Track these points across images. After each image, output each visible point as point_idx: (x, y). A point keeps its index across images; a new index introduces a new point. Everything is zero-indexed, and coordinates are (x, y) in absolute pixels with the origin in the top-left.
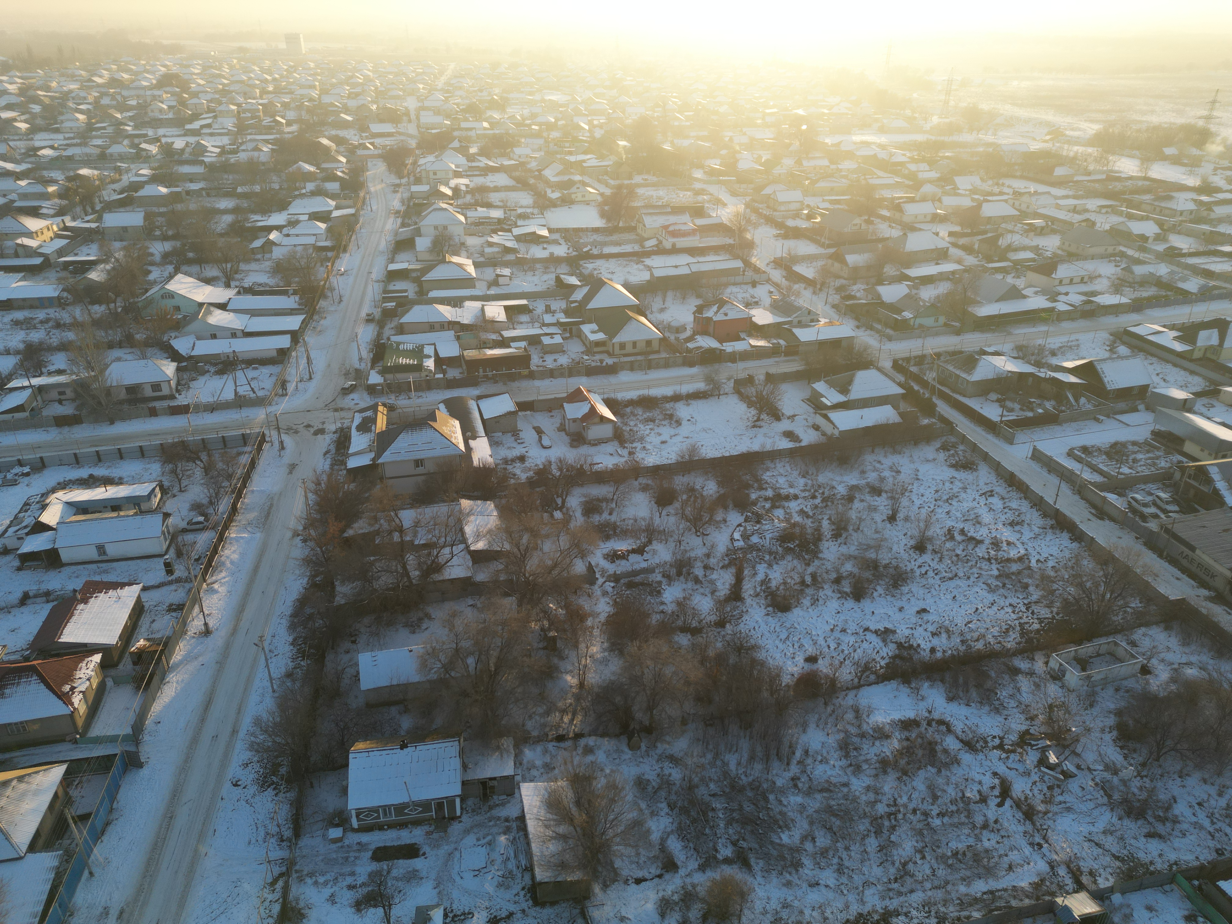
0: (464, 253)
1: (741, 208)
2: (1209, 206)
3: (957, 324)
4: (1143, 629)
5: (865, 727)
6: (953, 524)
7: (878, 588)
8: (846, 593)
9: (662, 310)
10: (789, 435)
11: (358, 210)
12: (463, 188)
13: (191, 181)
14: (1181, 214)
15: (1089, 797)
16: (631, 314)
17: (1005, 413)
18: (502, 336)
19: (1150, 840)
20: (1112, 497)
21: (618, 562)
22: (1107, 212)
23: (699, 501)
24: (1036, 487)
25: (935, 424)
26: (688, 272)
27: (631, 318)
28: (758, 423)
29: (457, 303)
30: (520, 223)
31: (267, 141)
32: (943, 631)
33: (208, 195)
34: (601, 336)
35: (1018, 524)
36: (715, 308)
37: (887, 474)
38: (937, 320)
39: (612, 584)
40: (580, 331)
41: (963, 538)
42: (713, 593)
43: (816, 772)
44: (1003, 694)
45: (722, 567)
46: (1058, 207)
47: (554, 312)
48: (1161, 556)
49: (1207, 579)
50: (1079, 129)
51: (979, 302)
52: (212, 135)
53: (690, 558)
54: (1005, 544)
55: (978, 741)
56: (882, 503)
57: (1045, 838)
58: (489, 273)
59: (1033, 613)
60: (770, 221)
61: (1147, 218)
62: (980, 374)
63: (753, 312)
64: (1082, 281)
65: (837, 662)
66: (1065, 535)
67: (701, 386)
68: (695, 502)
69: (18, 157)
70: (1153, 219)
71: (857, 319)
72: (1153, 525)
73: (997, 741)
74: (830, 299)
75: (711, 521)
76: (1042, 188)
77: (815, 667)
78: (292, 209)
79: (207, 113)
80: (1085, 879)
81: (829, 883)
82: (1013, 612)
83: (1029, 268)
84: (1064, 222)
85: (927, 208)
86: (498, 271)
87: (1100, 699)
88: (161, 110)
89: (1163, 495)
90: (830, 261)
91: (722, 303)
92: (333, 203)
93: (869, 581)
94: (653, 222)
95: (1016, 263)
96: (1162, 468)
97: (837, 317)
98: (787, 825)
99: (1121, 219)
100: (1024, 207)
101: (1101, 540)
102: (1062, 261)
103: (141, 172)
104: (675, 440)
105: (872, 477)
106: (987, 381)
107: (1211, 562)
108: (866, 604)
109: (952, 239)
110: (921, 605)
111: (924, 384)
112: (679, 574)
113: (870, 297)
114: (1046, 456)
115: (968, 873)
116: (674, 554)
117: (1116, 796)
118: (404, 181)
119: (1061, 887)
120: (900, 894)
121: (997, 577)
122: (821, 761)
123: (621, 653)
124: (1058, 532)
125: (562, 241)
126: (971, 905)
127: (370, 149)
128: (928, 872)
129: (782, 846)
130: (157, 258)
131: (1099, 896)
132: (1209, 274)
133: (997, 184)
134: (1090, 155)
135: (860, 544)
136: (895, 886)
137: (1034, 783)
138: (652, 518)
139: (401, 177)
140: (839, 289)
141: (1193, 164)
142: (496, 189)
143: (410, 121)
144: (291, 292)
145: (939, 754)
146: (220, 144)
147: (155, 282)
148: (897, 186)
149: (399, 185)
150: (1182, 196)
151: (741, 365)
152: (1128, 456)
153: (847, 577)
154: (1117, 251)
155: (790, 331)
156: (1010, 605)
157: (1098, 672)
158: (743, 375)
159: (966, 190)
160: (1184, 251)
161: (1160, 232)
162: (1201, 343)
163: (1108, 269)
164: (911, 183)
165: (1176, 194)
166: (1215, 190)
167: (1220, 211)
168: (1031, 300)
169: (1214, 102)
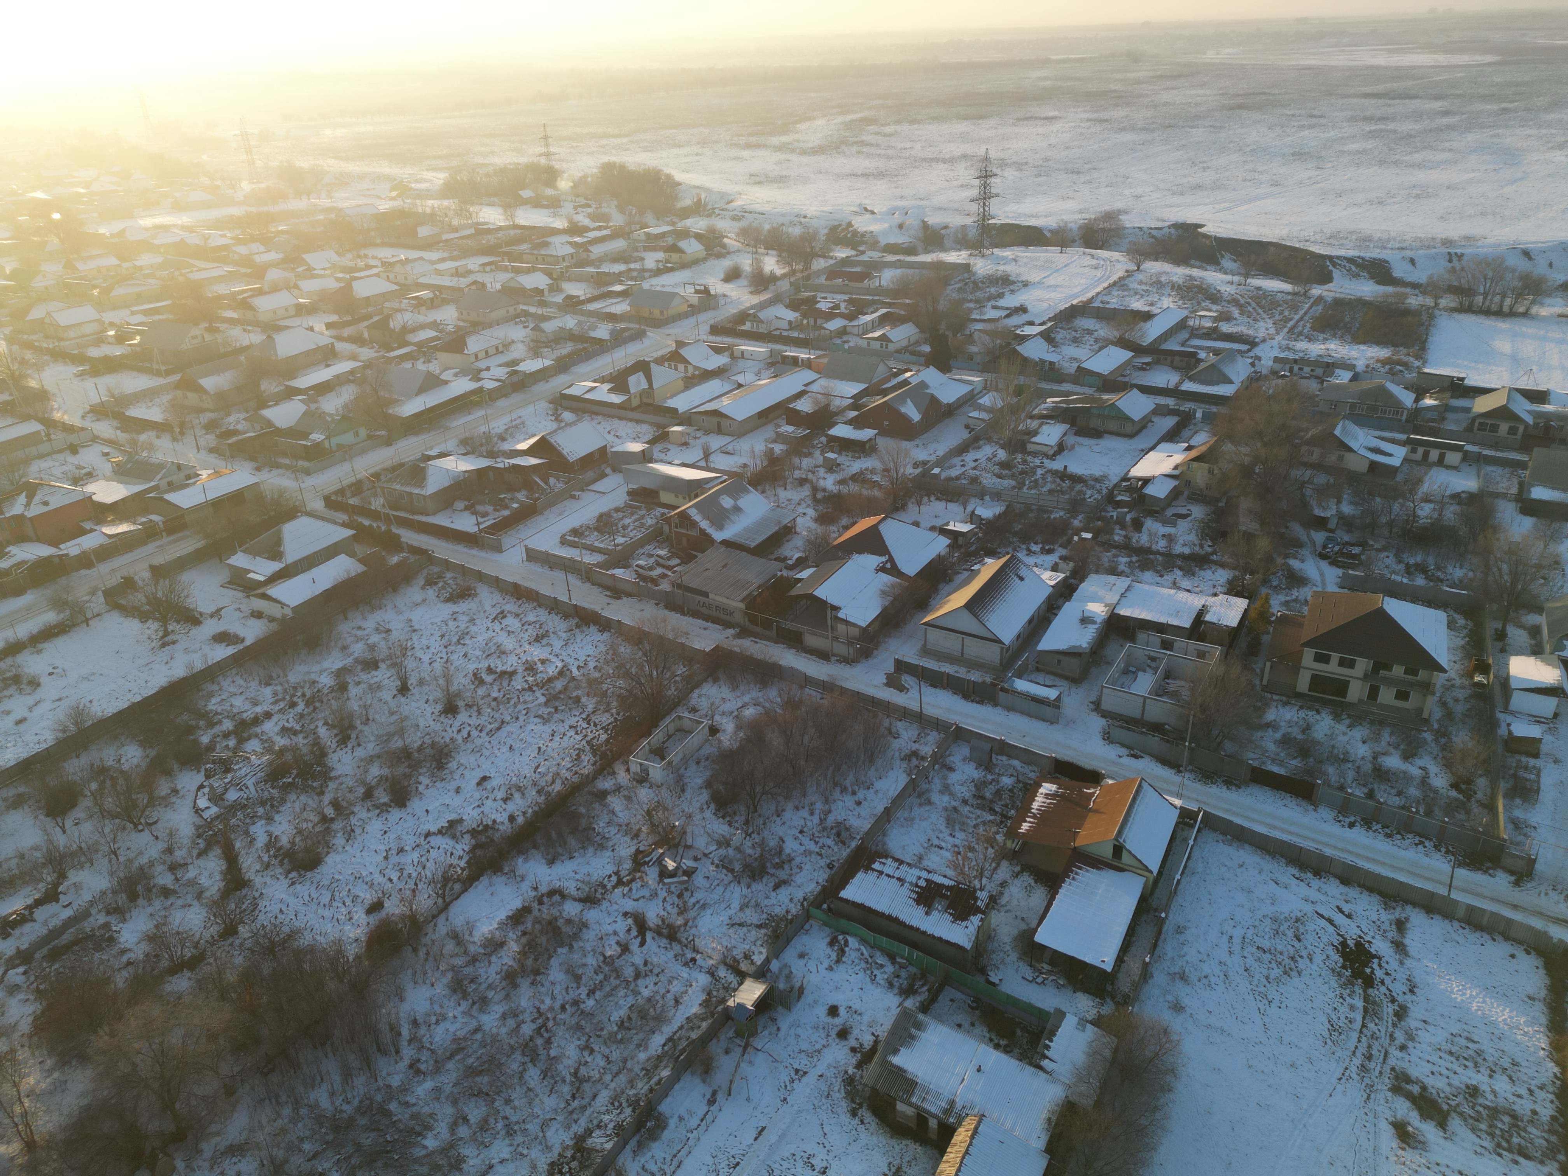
2: (585, 246)
3: (383, 433)
4: (696, 691)
5: (472, 949)
6: (476, 666)
7: (421, 779)
8: (385, 804)
10: (222, 638)
14: (564, 260)
15: (715, 883)
17: (480, 520)
19: (778, 891)
20: (618, 572)
21: (17, 932)
22: (492, 270)
23: (121, 781)
24: (545, 590)
25: (405, 559)
28: (168, 639)
32: (513, 790)
35: (543, 636)
36: (22, 499)
37: (375, 638)
38: (357, 434)
39: (21, 969)
41: (493, 677)
42: (199, 896)
43: (437, 1039)
44: (600, 825)
45: (199, 855)
46: (438, 272)
48: (683, 613)
49: (728, 618)
50: (425, 181)
51: (398, 401)
53: (141, 868)
54: (539, 664)
55: (596, 891)
56: (384, 675)
57: (695, 950)
59: (595, 725)
61: (533, 270)
62: (434, 484)
63: (90, 488)
64: (498, 351)
65: (408, 893)
66: (593, 629)
67: (50, 617)
68: (114, 786)
70: (540, 269)
71: (252, 459)
72: (665, 586)
73: (614, 879)
74: (202, 443)
75: (153, 801)
76: (413, 254)
77: (383, 914)
80: (744, 966)
81: (502, 1156)
82: (577, 733)
83: (436, 348)
84: (453, 289)
85: (284, 299)
87: (688, 780)
89: (662, 553)
90: (179, 393)
91: (31, 490)
93: (407, 776)
95: (420, 345)
96: (650, 526)
97: (223, 464)
98: (425, 1126)
99: (509, 275)
100: (401, 279)
101: (627, 621)
102: (469, 333)
104: (38, 711)
105: (358, 649)
106: (445, 489)
107: (725, 601)
108: (416, 805)
109: (333, 332)
110: (479, 774)
111: (375, 515)
112: (133, 897)
113: (257, 426)
114: (541, 552)
115: (641, 1036)
116: (112, 874)
117: (737, 867)
119: (726, 989)
120: (583, 1108)
121: (546, 704)
122: (437, 1022)
123: (83, 1058)
124: (585, 628)
126: (656, 1067)
128: (602, 1063)
129: (433, 1152)
131: (760, 974)
132: (612, 317)
133: (359, 257)
134: (448, 208)
135: (378, 737)
136: (576, 1104)
137: (664, 900)
138: (50, 841)
140: (209, 427)
141: (554, 204)
145: (564, 930)
148: (230, 277)
150: (558, 240)
151: (104, 568)
152: (616, 525)
153: (378, 785)
154: (519, 311)
155: (162, 499)
156: (571, 727)
157: (675, 754)
158: (114, 581)
159: (324, 269)
160: (582, 298)
161: (551, 282)
162: (633, 389)
163: (518, 333)
164: (249, 271)
165: (550, 239)
166: (585, 230)
167: (597, 250)
168: (453, 384)
169: (546, 138)
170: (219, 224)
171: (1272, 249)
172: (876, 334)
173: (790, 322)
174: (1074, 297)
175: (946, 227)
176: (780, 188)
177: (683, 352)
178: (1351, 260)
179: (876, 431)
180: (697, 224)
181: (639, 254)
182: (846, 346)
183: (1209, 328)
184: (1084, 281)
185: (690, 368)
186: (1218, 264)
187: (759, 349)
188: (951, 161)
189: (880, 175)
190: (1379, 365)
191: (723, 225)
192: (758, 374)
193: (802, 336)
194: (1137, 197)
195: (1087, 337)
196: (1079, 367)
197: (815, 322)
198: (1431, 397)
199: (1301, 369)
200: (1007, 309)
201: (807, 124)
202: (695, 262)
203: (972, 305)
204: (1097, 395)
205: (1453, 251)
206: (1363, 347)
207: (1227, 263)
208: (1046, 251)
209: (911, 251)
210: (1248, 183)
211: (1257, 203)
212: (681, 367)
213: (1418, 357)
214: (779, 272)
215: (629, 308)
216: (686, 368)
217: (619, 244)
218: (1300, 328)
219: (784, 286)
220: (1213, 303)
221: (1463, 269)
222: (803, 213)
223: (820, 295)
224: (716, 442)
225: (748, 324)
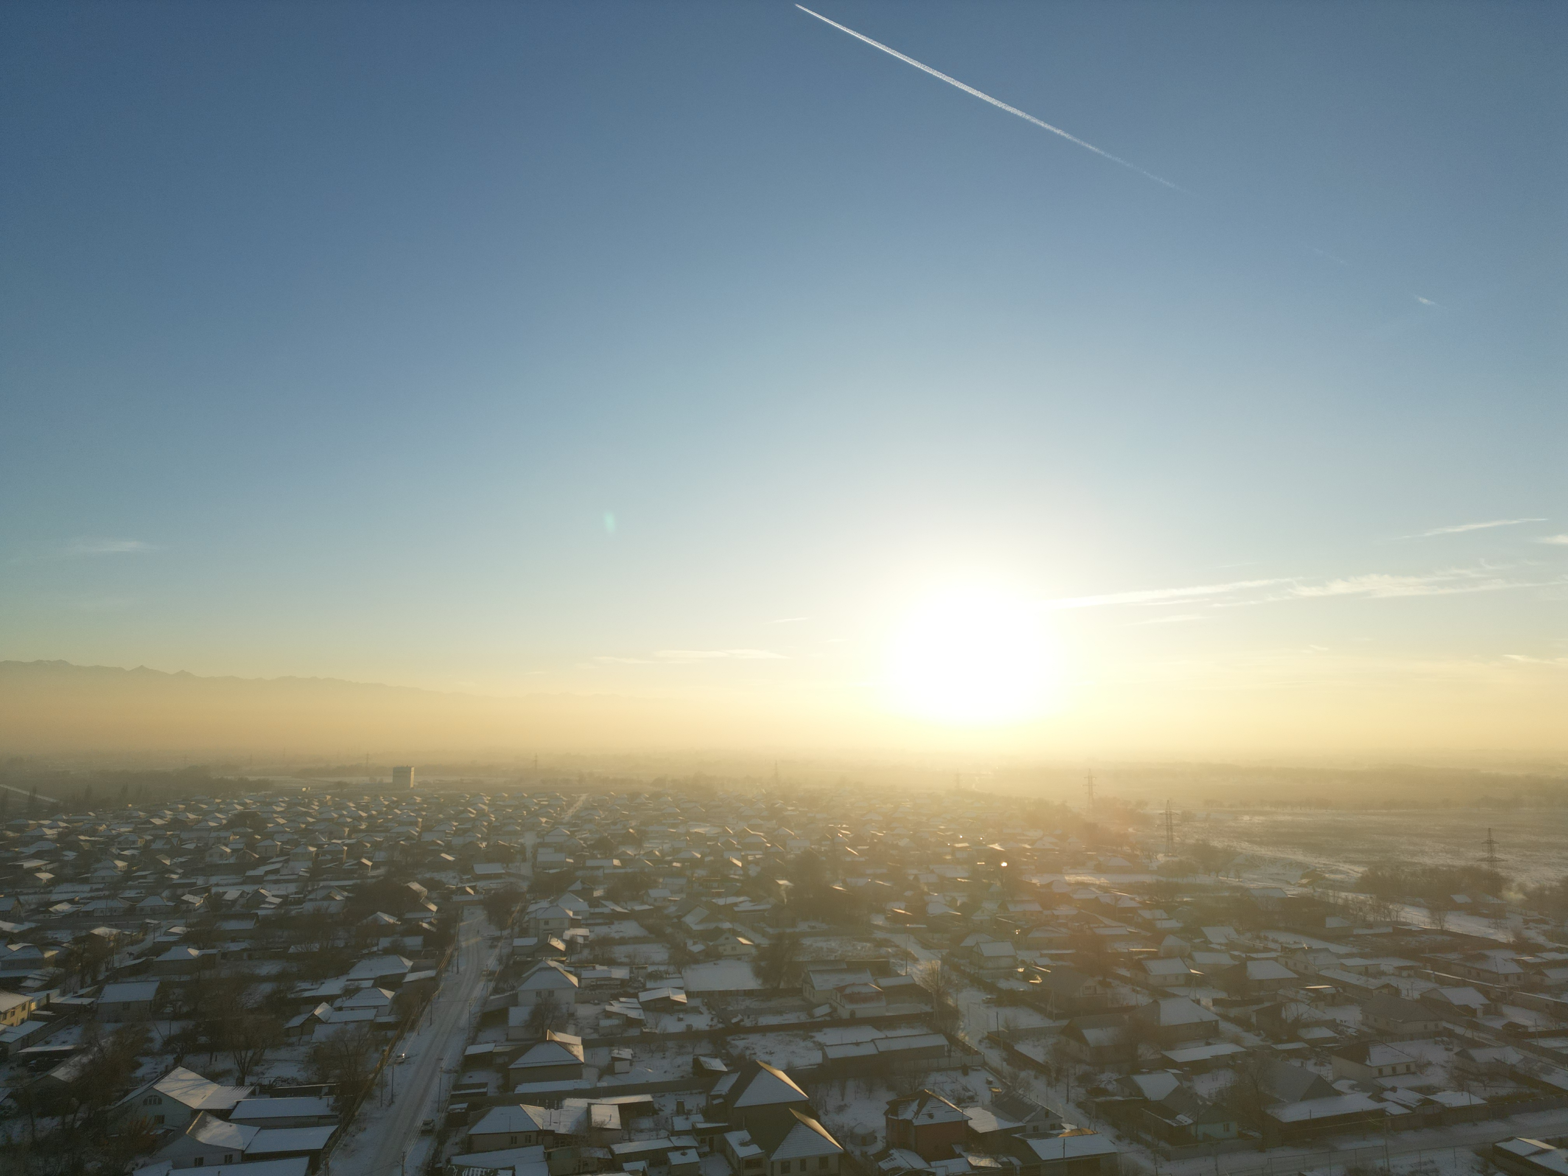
0: (571, 1028)
1: (937, 964)
2: (1538, 968)
3: (1257, 1135)
9: (841, 1109)
11: (439, 974)
12: (580, 940)
13: (233, 940)
14: (1507, 979)
16: (797, 1115)
18: (611, 1152)
22: (1409, 976)
26: (875, 1052)
27: (797, 1121)
29: (552, 1101)
30: (649, 985)
31: (343, 888)
33: (250, 957)
34: (753, 1150)
36: (914, 1106)
38: (1227, 1129)
40: (725, 1142)
46: (1345, 968)
47: (689, 1113)
50: (1341, 872)
51: (1280, 1102)
52: (276, 882)
58: (603, 1056)
60: (977, 982)
61: (1464, 984)
63: (969, 1112)
64: (1408, 1071)
69: (23, 915)
70: (1473, 985)
71: (1115, 1125)
74: (1073, 1095)
76: (1317, 944)
78: (353, 975)
79: (278, 856)
83: (1332, 1051)
84: (1360, 988)
85: (1175, 967)
86: (616, 1053)
88: (222, 854)
90: (1063, 1039)
91: (924, 1099)
92: (409, 963)
94: (823, 983)
95: (1314, 1043)
97: (1087, 1122)
99: (1431, 985)
100: (1301, 968)
102: (1374, 1042)
103: (173, 930)
109: (1220, 1010)
113: (1127, 1091)
118: (506, 933)
125: (703, 1009)
127: (469, 894)
130: (157, 1045)
133: (1258, 937)
134: (1364, 903)
139: (502, 928)
140: (1083, 1080)
141: (1496, 915)
142: (623, 941)
143: (524, 860)
144: (326, 1090)
146: (283, 893)
147: (143, 1080)
148: (1132, 937)
149: (497, 939)
150: (1500, 955)
154: (1441, 1028)
155: (1024, 1143)
159: (1221, 945)
160: (1531, 1030)
161: (1487, 1002)
163: (1437, 1055)
164: (1149, 934)
165: (1489, 953)
166: (1538, 948)
167: (1556, 976)
168: (1347, 1097)
169: (1490, 843)
170: (1131, 888)
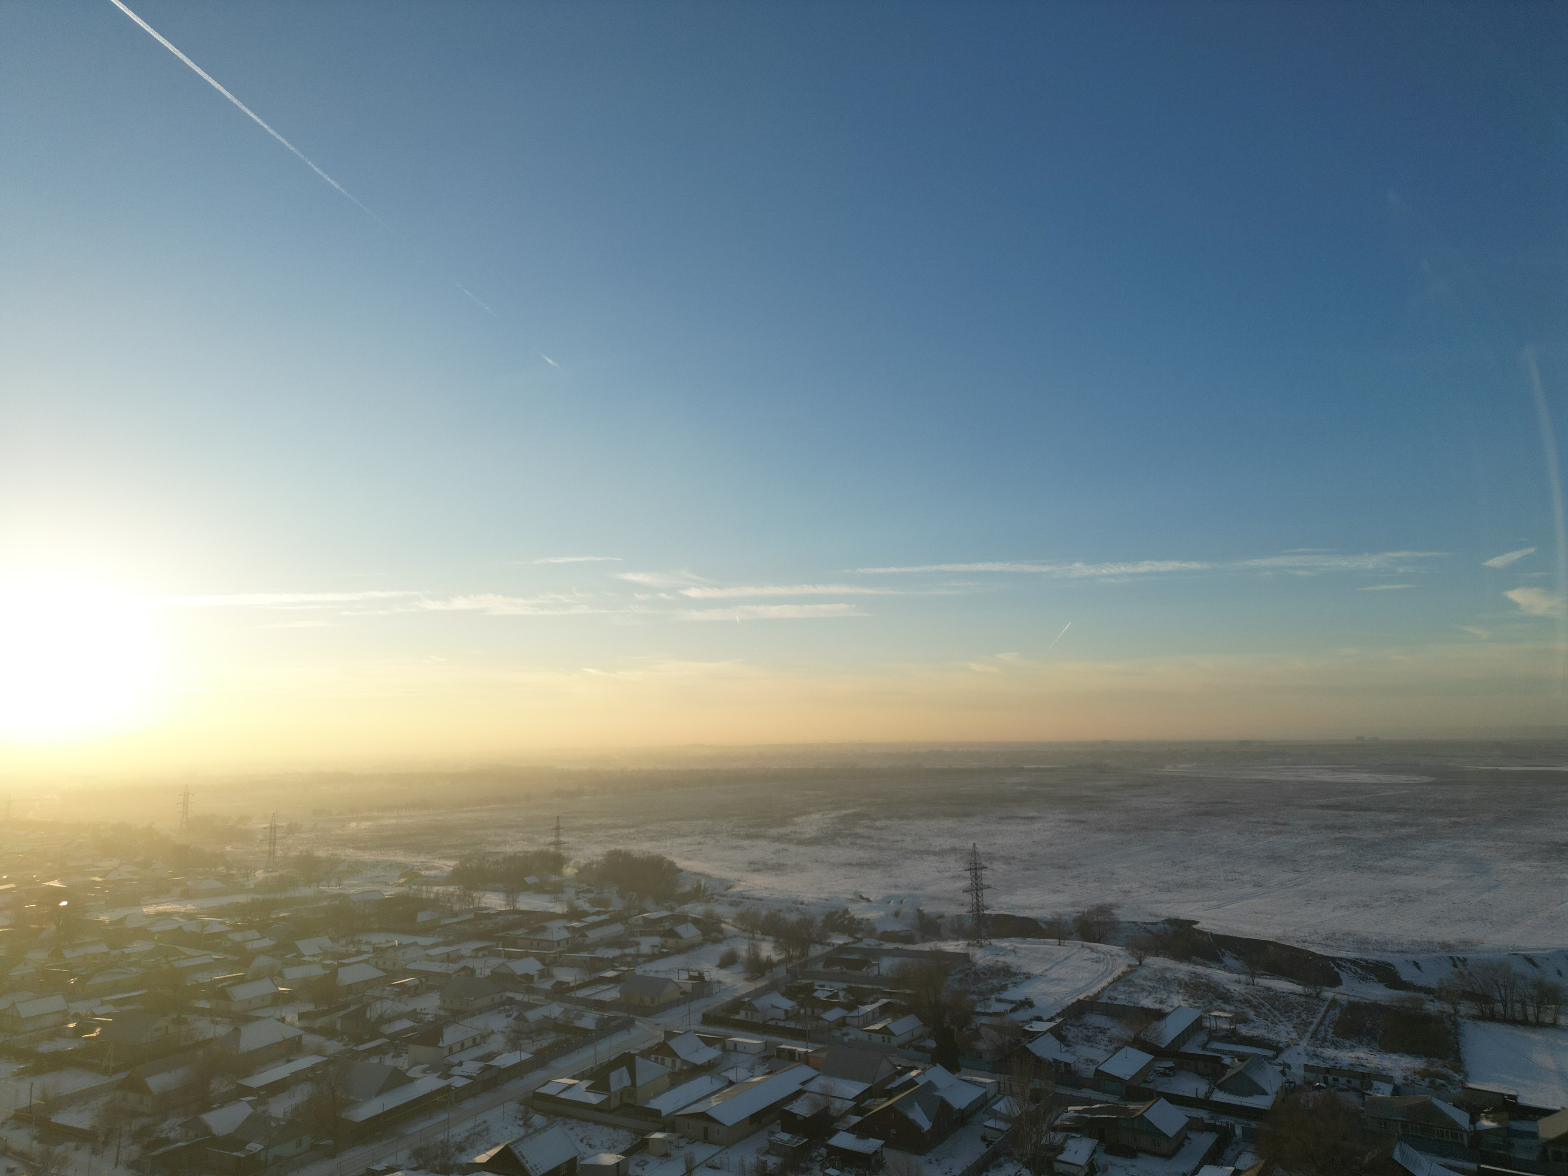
2: (582, 932)
3: (330, 1142)
14: (559, 945)
22: (484, 956)
38: (299, 1144)
46: (430, 958)
50: (435, 868)
51: (355, 1103)
60: (8, 1052)
61: (526, 955)
64: (475, 1044)
70: (532, 955)
74: (124, 1155)
76: (407, 939)
83: (411, 1041)
84: (440, 975)
85: (264, 988)
90: (120, 1094)
95: (393, 1037)
99: (500, 961)
100: (389, 965)
102: (447, 1023)
109: (305, 1023)
113: (192, 1134)
132: (600, 1005)
133: (352, 943)
134: (452, 894)
140: (138, 1135)
141: (556, 891)
148: (215, 965)
150: (555, 925)
154: (504, 998)
159: (314, 956)
160: (572, 985)
161: (542, 967)
162: (614, 1088)
163: (499, 1023)
164: (237, 958)
165: (547, 924)
166: (583, 914)
167: (593, 935)
168: (419, 1082)
169: (558, 828)
170: (220, 912)
171: (1271, 948)
172: (877, 1027)
173: (786, 1011)
174: (1080, 991)
175: (941, 916)
176: (777, 875)
177: (673, 1044)
178: (1354, 962)
179: (881, 1142)
180: (696, 910)
181: (634, 939)
182: (846, 1039)
183: (1226, 1030)
184: (1086, 975)
185: (678, 1062)
186: (1221, 962)
187: (753, 1041)
188: (941, 853)
189: (874, 865)
190: (1418, 1077)
191: (720, 910)
192: (751, 1070)
193: (799, 1027)
194: (1127, 892)
195: (1100, 1036)
196: (1097, 1070)
197: (813, 1012)
198: (1487, 1118)
199: (1336, 1080)
200: (1012, 1002)
201: (804, 818)
202: (691, 947)
203: (975, 997)
204: (1122, 1104)
205: (1455, 955)
206: (1394, 1057)
207: (1229, 960)
208: (1045, 943)
209: (908, 939)
210: (1231, 883)
211: (1245, 902)
212: (668, 1061)
213: (1458, 1070)
214: (775, 958)
215: (618, 995)
216: (674, 1062)
217: (617, 929)
218: (1323, 1034)
219: (781, 972)
220: (1225, 1003)
221: (1470, 974)
222: (800, 899)
223: (818, 983)
224: (702, 1152)
225: (742, 1013)
